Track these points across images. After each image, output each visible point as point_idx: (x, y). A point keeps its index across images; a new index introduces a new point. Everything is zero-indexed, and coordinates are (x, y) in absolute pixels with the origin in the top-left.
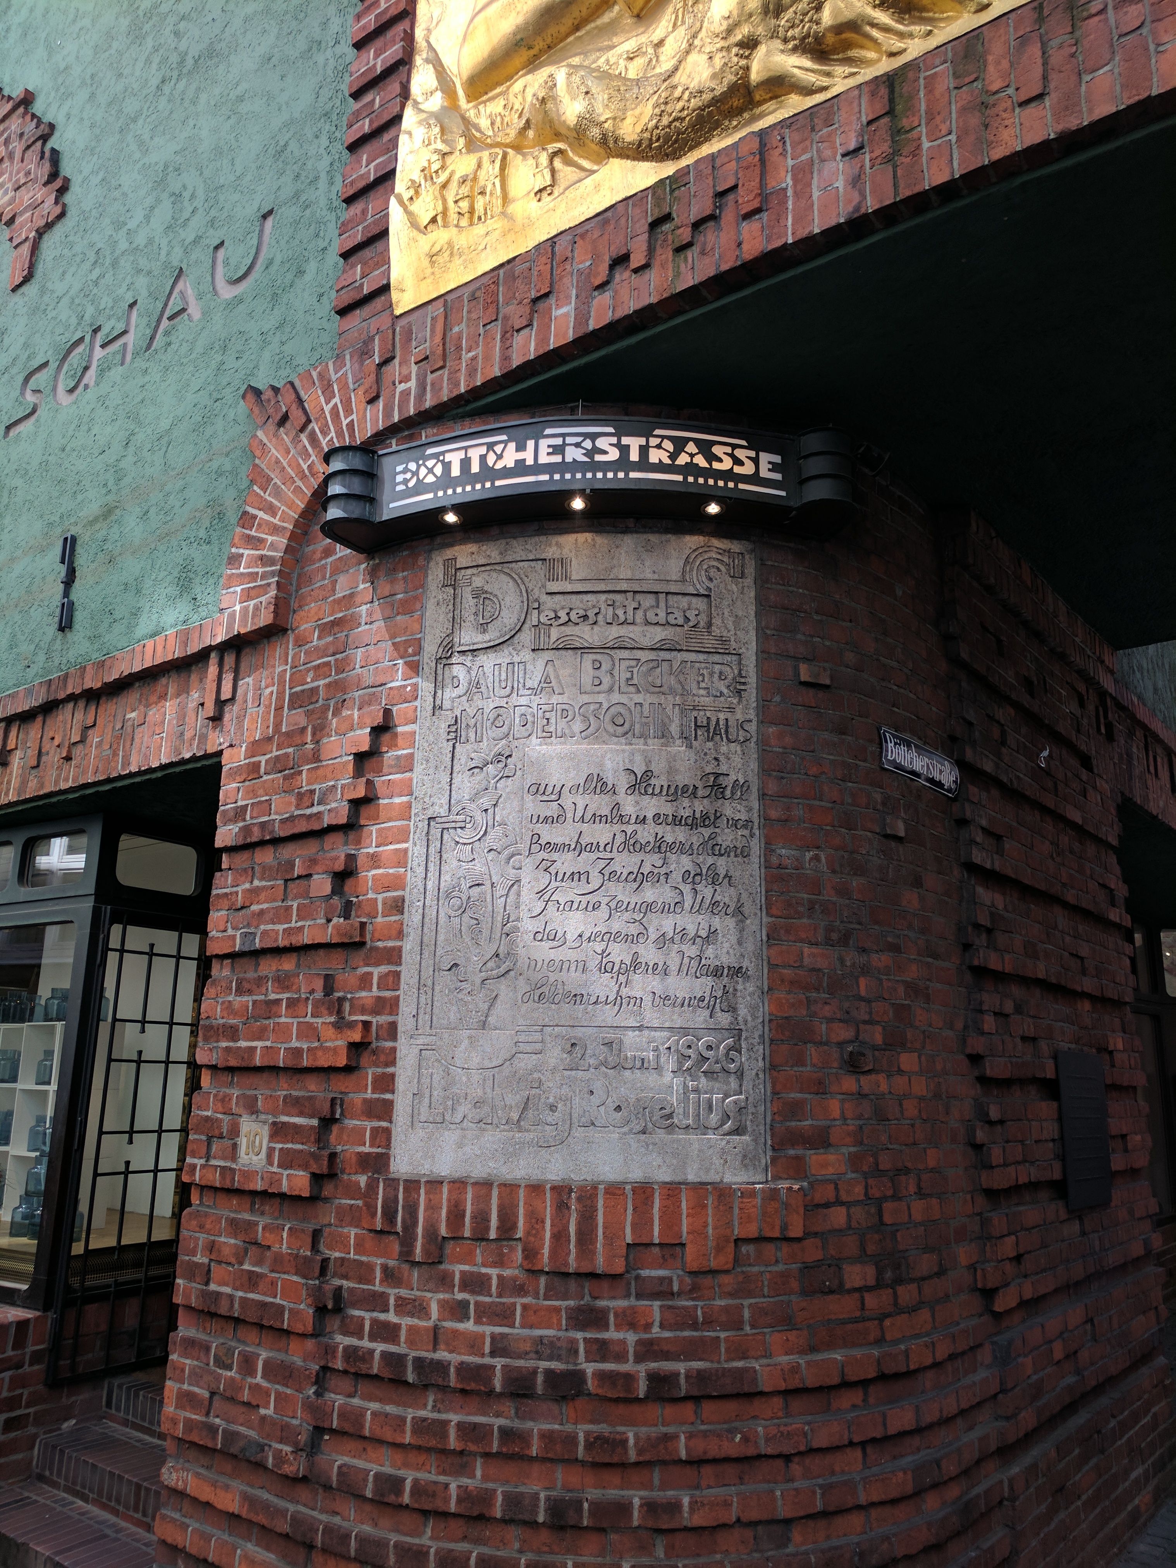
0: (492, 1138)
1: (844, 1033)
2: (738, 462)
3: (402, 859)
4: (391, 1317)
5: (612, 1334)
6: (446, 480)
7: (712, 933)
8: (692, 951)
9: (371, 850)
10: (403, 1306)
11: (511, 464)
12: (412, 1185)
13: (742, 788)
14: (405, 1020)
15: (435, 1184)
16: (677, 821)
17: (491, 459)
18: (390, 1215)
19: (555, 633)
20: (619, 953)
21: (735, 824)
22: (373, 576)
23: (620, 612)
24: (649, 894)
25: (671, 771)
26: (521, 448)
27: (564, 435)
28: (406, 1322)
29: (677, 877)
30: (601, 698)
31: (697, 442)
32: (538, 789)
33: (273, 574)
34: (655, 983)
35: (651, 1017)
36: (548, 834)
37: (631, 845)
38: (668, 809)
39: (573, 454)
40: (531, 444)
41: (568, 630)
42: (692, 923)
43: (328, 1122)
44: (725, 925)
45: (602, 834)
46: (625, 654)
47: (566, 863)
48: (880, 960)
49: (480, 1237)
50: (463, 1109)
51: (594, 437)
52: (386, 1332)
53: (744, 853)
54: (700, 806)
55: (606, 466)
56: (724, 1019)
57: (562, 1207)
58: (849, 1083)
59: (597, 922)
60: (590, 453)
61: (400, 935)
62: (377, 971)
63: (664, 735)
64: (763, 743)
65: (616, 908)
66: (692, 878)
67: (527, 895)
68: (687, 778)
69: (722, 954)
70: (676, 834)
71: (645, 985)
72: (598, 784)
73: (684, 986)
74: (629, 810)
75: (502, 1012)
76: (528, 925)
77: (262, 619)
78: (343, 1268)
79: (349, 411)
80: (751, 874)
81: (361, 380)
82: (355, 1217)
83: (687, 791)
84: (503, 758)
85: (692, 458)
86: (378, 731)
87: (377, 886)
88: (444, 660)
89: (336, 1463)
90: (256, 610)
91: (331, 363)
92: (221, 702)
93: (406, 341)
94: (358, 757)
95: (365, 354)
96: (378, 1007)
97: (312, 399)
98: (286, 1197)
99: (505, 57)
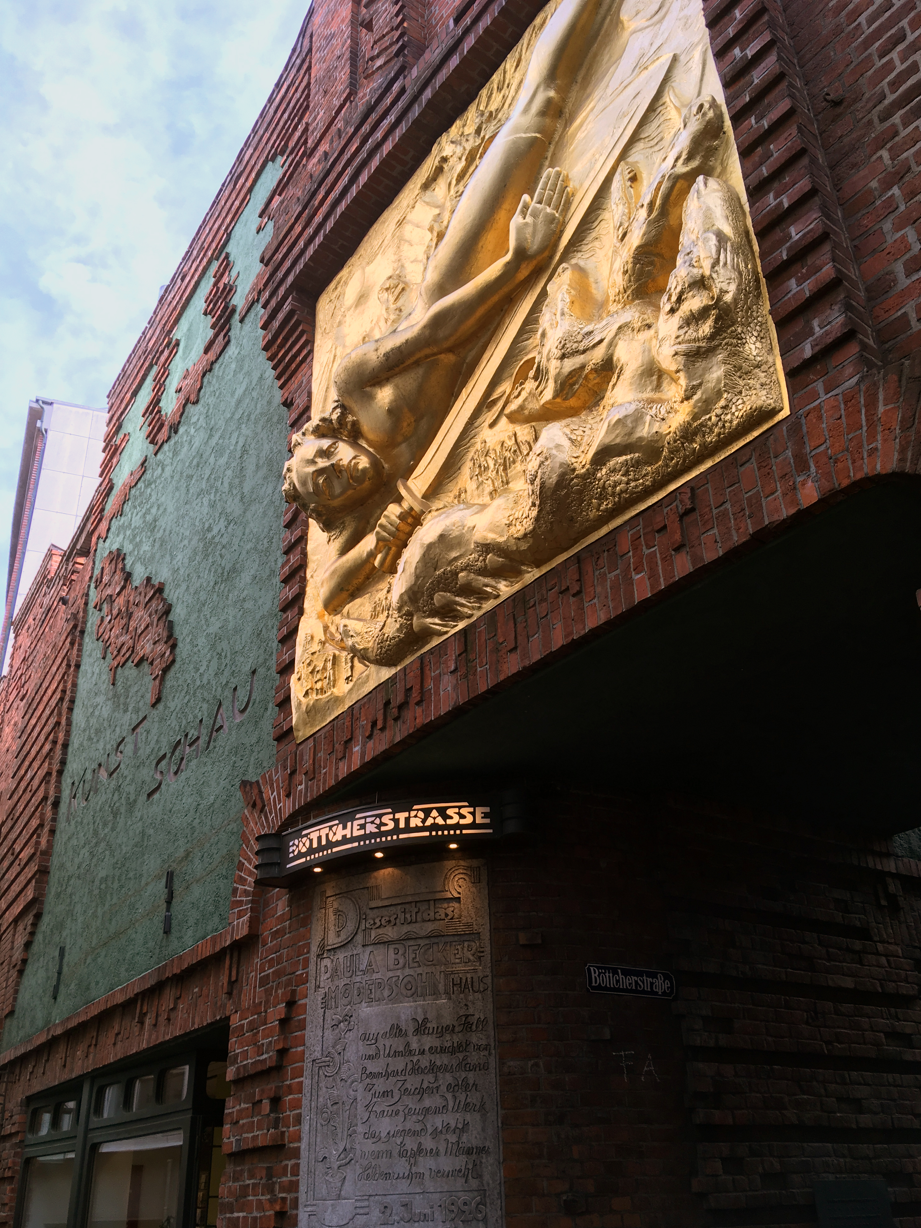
2: (462, 817)
3: (301, 1088)
6: (311, 850)
7: (466, 1125)
8: (453, 1138)
9: (288, 1083)
11: (340, 838)
13: (483, 1022)
14: (302, 1198)
16: (443, 1050)
17: (331, 835)
19: (374, 934)
20: (411, 1144)
21: (479, 1048)
22: (291, 902)
23: (408, 916)
24: (427, 1102)
25: (439, 1017)
26: (345, 827)
27: (365, 817)
29: (443, 1088)
30: (399, 973)
31: (437, 809)
32: (365, 1037)
33: (250, 901)
34: (431, 1162)
35: (430, 1185)
36: (372, 1067)
37: (416, 1070)
38: (437, 1043)
39: (371, 828)
40: (349, 824)
41: (380, 931)
42: (452, 1119)
44: (474, 1118)
45: (399, 1064)
46: (411, 943)
47: (380, 1085)
48: (590, 1131)
51: (380, 816)
53: (485, 1067)
54: (456, 1039)
55: (387, 833)
56: (474, 1183)
58: (566, 1223)
59: (399, 1124)
60: (378, 827)
61: (299, 1139)
62: (290, 1164)
63: (435, 993)
64: (496, 991)
65: (409, 1112)
66: (453, 1088)
67: (360, 1108)
68: (447, 1020)
69: (472, 1139)
70: (441, 1060)
71: (425, 1164)
72: (397, 1031)
73: (446, 1163)
74: (414, 1046)
75: (348, 1187)
76: (361, 1129)
77: (244, 931)
79: (280, 801)
80: (490, 1081)
81: (284, 782)
83: (448, 1029)
84: (348, 1017)
85: (435, 820)
86: (291, 1004)
87: (290, 1106)
88: (320, 956)
90: (242, 925)
91: (273, 770)
92: (232, 983)
93: (301, 760)
94: (280, 1022)
95: (285, 768)
96: (290, 1187)
97: (266, 792)
99: (335, 593)
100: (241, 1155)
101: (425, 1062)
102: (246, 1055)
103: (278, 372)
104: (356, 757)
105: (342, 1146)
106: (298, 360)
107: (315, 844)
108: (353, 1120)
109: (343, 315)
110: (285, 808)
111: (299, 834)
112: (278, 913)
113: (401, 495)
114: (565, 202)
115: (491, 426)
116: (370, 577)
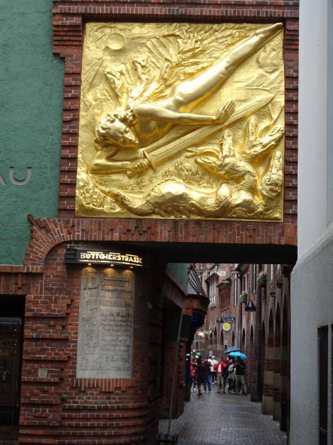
0: (95, 372)
1: (141, 355)
2: (137, 260)
3: (77, 325)
4: (77, 400)
5: (112, 401)
6: (91, 259)
7: (127, 340)
8: (124, 343)
9: (69, 323)
10: (79, 398)
11: (103, 258)
12: (81, 380)
13: (131, 315)
14: (78, 353)
15: (85, 380)
16: (123, 321)
17: (100, 257)
18: (77, 384)
19: (106, 287)
20: (114, 343)
21: (130, 322)
22: (68, 269)
23: (116, 284)
24: (119, 333)
25: (122, 313)
26: (105, 255)
27: (112, 254)
28: (80, 401)
29: (122, 331)
30: (112, 299)
31: (132, 257)
32: (102, 315)
33: (42, 262)
35: (118, 353)
36: (104, 323)
38: (122, 319)
39: (114, 258)
40: (107, 255)
41: (108, 286)
43: (62, 370)
45: (112, 323)
46: (116, 292)
47: (107, 328)
48: (145, 343)
49: (93, 387)
50: (89, 367)
51: (117, 255)
52: (77, 402)
54: (126, 319)
55: (119, 261)
56: (127, 353)
57: (105, 382)
58: (141, 363)
59: (112, 338)
60: (117, 258)
61: (77, 338)
62: (72, 344)
63: (121, 306)
64: (134, 307)
65: (114, 335)
66: (124, 331)
67: (100, 333)
68: (124, 314)
69: (128, 343)
70: (123, 323)
71: (118, 348)
72: (112, 315)
73: (122, 348)
74: (116, 319)
75: (96, 352)
76: (101, 338)
77: (39, 271)
78: (66, 393)
79: (62, 233)
80: (132, 330)
81: (66, 227)
82: (68, 385)
83: (125, 316)
84: (96, 309)
85: (131, 260)
86: (72, 301)
87: (71, 329)
88: (85, 289)
89: (67, 423)
90: (37, 269)
91: (57, 219)
92: (23, 285)
93: (78, 224)
94: (68, 305)
95: (67, 222)
96: (72, 350)
97: (51, 226)
98: (52, 383)
99: (101, 170)
100: (37, 340)
101: (118, 324)
102: (41, 311)
103: (56, 38)
104: (116, 236)
105: (94, 341)
106: (71, 43)
107: (93, 257)
108: (98, 335)
109: (107, 47)
110: (67, 237)
111: (85, 252)
112: (58, 270)
113: (145, 157)
114: (233, 111)
115: (187, 157)
116: (118, 173)
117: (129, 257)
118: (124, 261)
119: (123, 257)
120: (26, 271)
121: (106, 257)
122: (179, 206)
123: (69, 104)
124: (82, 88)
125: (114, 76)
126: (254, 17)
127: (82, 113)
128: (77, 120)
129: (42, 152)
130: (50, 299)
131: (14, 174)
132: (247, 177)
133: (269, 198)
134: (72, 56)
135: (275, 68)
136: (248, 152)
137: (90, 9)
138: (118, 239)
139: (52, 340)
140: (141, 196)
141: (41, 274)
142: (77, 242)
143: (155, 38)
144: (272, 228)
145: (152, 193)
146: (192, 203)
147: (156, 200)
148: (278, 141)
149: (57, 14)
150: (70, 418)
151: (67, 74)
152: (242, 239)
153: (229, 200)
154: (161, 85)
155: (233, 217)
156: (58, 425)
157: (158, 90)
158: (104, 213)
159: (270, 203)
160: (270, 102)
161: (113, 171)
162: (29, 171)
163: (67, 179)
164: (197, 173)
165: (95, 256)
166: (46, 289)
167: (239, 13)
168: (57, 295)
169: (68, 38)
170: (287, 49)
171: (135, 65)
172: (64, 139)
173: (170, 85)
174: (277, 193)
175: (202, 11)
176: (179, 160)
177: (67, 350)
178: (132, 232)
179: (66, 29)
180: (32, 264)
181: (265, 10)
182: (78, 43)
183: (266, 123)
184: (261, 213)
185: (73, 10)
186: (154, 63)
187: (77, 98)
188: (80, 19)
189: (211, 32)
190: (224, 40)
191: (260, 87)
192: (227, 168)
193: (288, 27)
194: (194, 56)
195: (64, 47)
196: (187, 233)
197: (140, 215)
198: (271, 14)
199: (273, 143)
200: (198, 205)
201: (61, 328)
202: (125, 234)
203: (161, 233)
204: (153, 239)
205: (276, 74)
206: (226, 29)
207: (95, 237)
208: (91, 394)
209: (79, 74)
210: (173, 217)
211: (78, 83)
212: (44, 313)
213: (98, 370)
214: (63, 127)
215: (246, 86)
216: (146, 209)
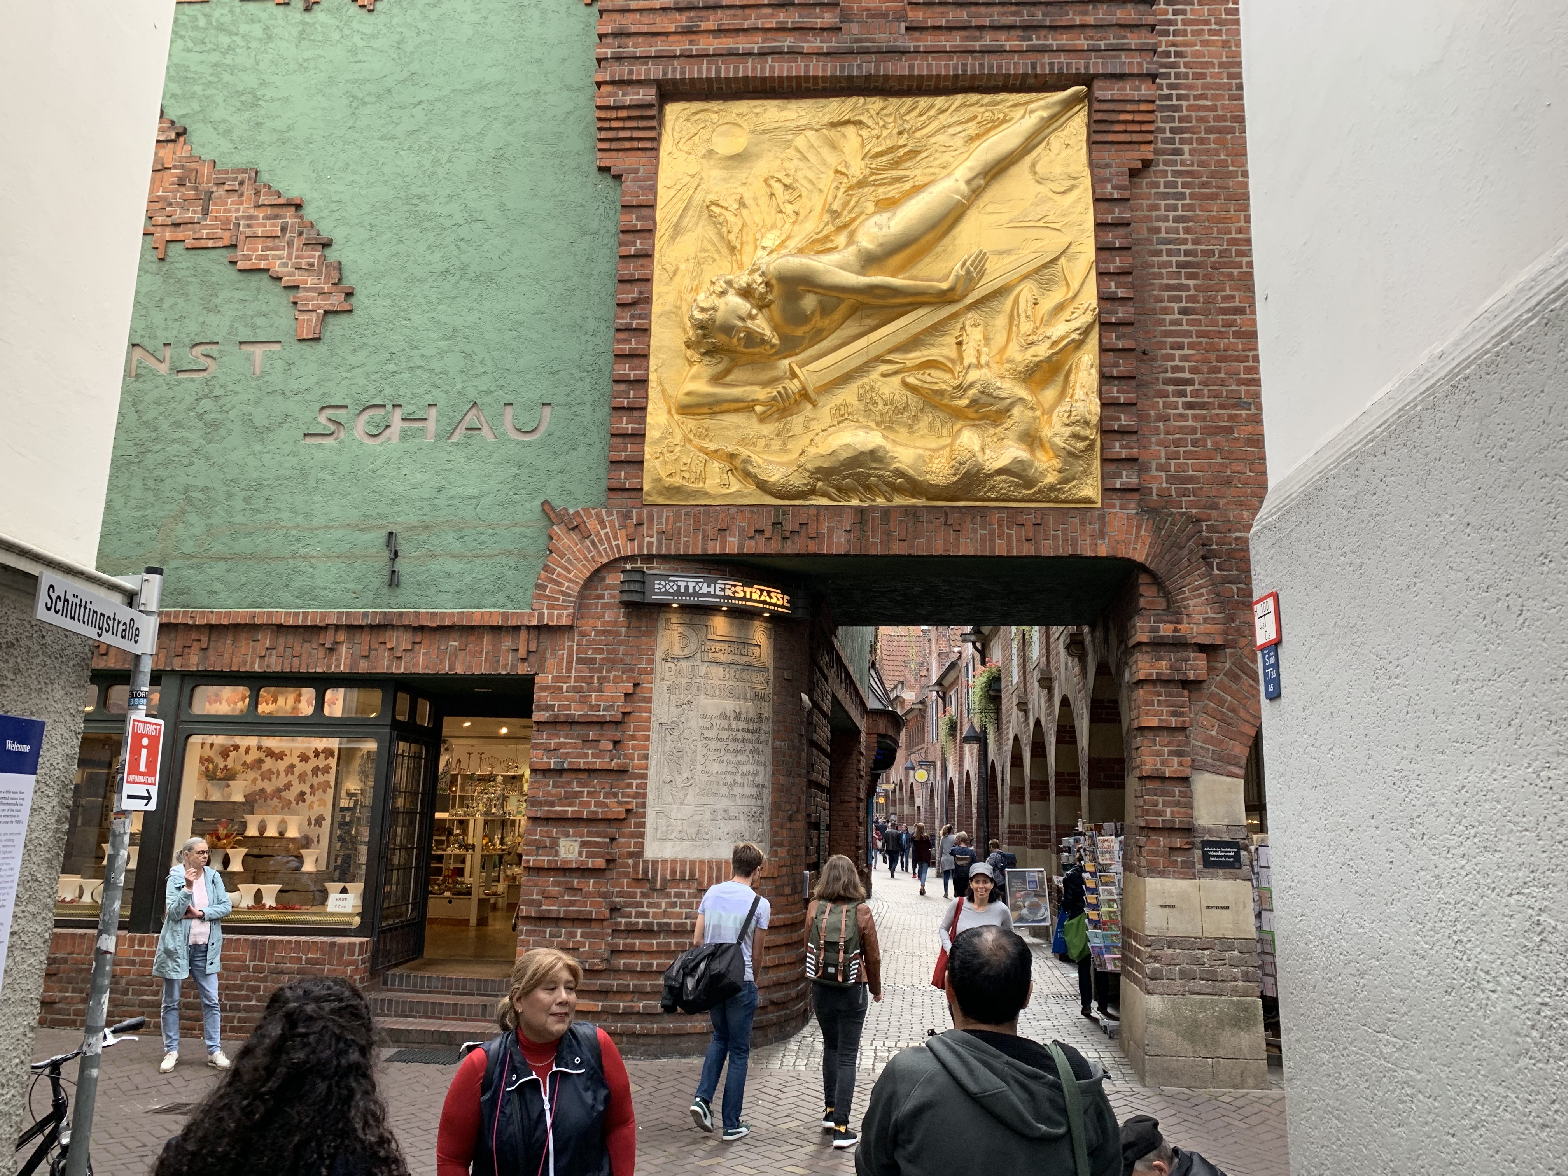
0: (686, 844)
1: (788, 807)
2: (778, 599)
3: (647, 738)
4: (645, 909)
6: (678, 593)
7: (757, 772)
8: (751, 778)
9: (631, 733)
10: (650, 906)
11: (705, 592)
12: (655, 862)
13: (767, 719)
14: (649, 802)
15: (664, 862)
16: (748, 731)
17: (697, 589)
18: (646, 872)
19: (710, 655)
20: (730, 779)
21: (765, 732)
22: (628, 616)
23: (733, 650)
24: (740, 758)
25: (747, 712)
26: (709, 586)
27: (724, 584)
28: (651, 910)
29: (748, 752)
30: (726, 683)
31: (767, 591)
32: (703, 716)
33: (571, 602)
34: (740, 790)
35: (739, 802)
36: (707, 734)
37: (736, 740)
38: (746, 726)
39: (729, 593)
40: (712, 585)
41: (715, 655)
42: (751, 768)
43: (613, 839)
44: (761, 769)
45: (725, 735)
46: (733, 666)
47: (713, 745)
48: (797, 780)
50: (674, 834)
51: (734, 586)
52: (645, 915)
53: (767, 743)
54: (755, 726)
55: (739, 599)
56: (759, 803)
57: (711, 868)
58: (788, 825)
59: (723, 767)
60: (734, 593)
61: (647, 768)
62: (635, 782)
63: (745, 698)
64: (774, 702)
65: (729, 762)
66: (752, 752)
67: (699, 756)
68: (752, 715)
69: (759, 779)
70: (748, 736)
71: (737, 790)
72: (724, 716)
73: (749, 791)
74: (734, 726)
75: (689, 799)
76: (699, 768)
77: (564, 622)
78: (621, 894)
79: (616, 539)
80: (768, 750)
81: (624, 527)
82: (626, 875)
83: (752, 720)
84: (690, 703)
85: (765, 597)
86: (636, 685)
87: (634, 748)
88: (665, 660)
89: (622, 962)
90: (560, 616)
91: (604, 511)
92: (529, 652)
93: (651, 519)
94: (626, 695)
95: (627, 516)
96: (636, 796)
97: (592, 525)
98: (589, 869)
99: (699, 405)
100: (560, 772)
101: (739, 736)
102: (568, 708)
103: (603, 135)
104: (732, 545)
105: (685, 776)
106: (635, 144)
107: (682, 590)
108: (693, 762)
109: (711, 152)
110: (625, 547)
111: (665, 577)
112: (607, 619)
113: (794, 375)
114: (982, 273)
115: (884, 375)
116: (737, 410)
117: (762, 591)
118: (751, 600)
119: (748, 590)
120: (535, 622)
121: (712, 590)
122: (870, 476)
123: (632, 269)
124: (658, 235)
125: (726, 209)
126: (1025, 76)
127: (657, 288)
128: (647, 301)
129: (574, 371)
130: (588, 680)
131: (515, 417)
132: (1016, 411)
133: (1071, 454)
134: (636, 171)
135: (1072, 182)
136: (1018, 357)
137: (674, 70)
138: (736, 552)
139: (591, 772)
140: (785, 458)
141: (570, 628)
142: (649, 558)
143: (812, 129)
144: (1077, 520)
145: (812, 451)
146: (897, 469)
147: (819, 463)
148: (1086, 332)
149: (605, 83)
150: (631, 952)
151: (627, 207)
152: (1009, 546)
153: (980, 460)
154: (827, 224)
155: (990, 500)
156: (602, 966)
157: (820, 236)
158: (706, 494)
159: (1071, 465)
160: (1064, 252)
161: (725, 406)
162: (547, 409)
163: (626, 425)
164: (906, 408)
165: (687, 587)
166: (579, 661)
167: (991, 68)
168: (604, 674)
169: (627, 134)
170: (1095, 142)
171: (769, 186)
172: (619, 342)
173: (845, 226)
174: (1087, 442)
175: (911, 67)
176: (866, 380)
177: (624, 796)
178: (767, 534)
179: (623, 114)
180: (551, 607)
181: (1046, 59)
182: (648, 145)
183: (1058, 295)
184: (1052, 488)
185: (639, 74)
186: (811, 181)
187: (647, 256)
188: (653, 92)
189: (933, 112)
190: (959, 128)
191: (1041, 224)
192: (972, 392)
193: (1098, 94)
194: (895, 164)
195: (620, 154)
196: (888, 533)
197: (783, 498)
198: (1061, 69)
199: (1075, 336)
200: (911, 472)
201: (611, 747)
202: (750, 538)
203: (830, 537)
204: (813, 548)
205: (1075, 194)
206: (963, 105)
207: (687, 547)
208: (679, 895)
209: (652, 207)
210: (855, 502)
211: (648, 225)
212: (576, 711)
213: (694, 840)
214: (617, 317)
215: (1011, 221)
216: (798, 481)
